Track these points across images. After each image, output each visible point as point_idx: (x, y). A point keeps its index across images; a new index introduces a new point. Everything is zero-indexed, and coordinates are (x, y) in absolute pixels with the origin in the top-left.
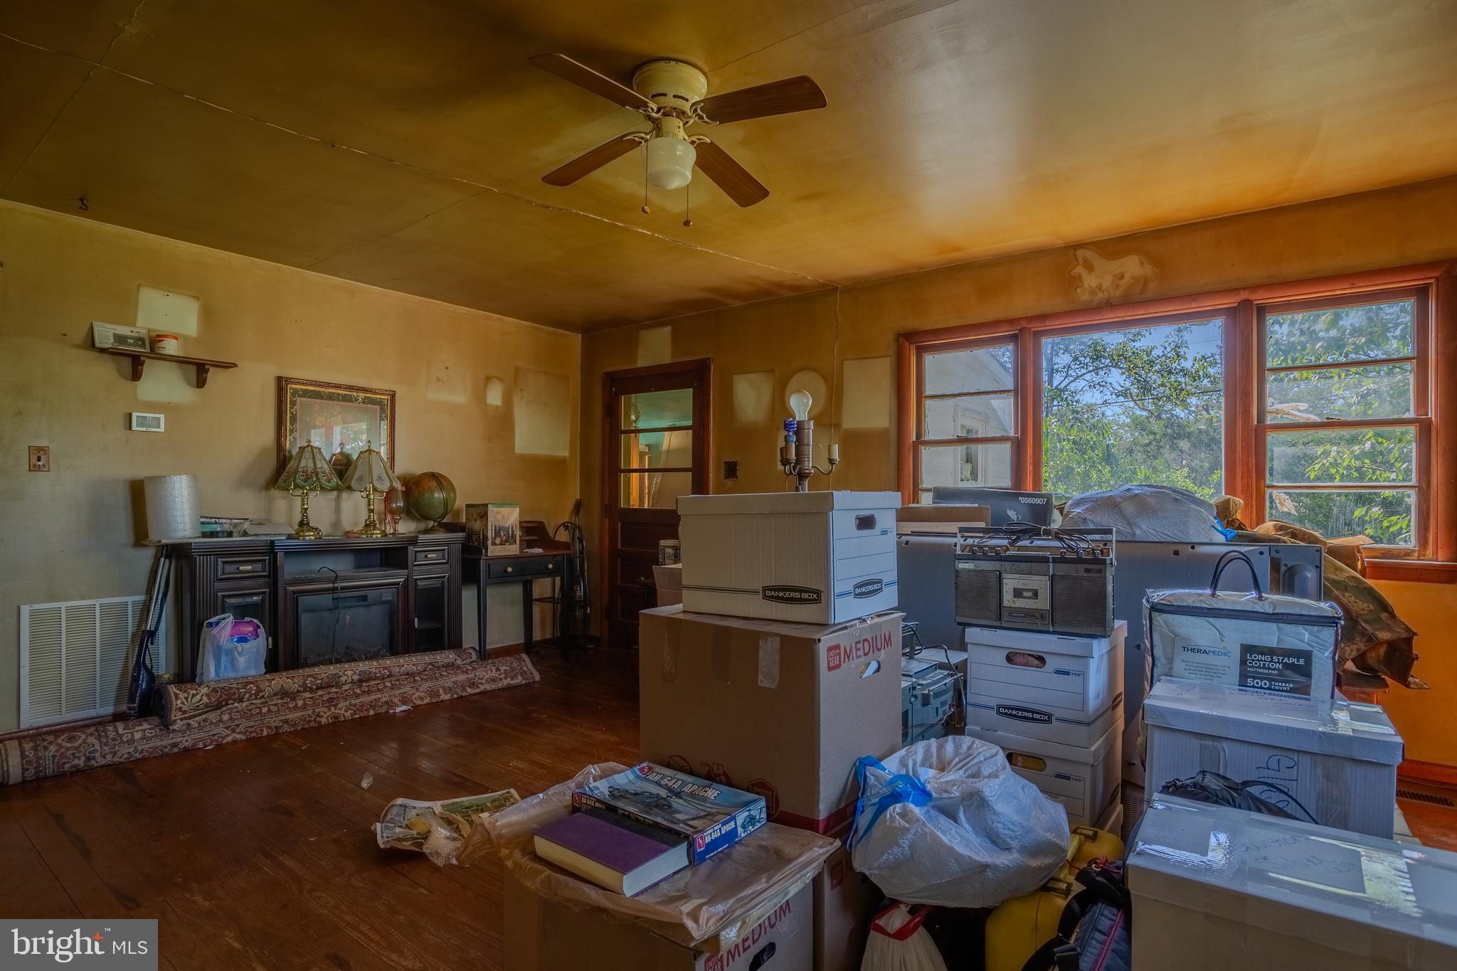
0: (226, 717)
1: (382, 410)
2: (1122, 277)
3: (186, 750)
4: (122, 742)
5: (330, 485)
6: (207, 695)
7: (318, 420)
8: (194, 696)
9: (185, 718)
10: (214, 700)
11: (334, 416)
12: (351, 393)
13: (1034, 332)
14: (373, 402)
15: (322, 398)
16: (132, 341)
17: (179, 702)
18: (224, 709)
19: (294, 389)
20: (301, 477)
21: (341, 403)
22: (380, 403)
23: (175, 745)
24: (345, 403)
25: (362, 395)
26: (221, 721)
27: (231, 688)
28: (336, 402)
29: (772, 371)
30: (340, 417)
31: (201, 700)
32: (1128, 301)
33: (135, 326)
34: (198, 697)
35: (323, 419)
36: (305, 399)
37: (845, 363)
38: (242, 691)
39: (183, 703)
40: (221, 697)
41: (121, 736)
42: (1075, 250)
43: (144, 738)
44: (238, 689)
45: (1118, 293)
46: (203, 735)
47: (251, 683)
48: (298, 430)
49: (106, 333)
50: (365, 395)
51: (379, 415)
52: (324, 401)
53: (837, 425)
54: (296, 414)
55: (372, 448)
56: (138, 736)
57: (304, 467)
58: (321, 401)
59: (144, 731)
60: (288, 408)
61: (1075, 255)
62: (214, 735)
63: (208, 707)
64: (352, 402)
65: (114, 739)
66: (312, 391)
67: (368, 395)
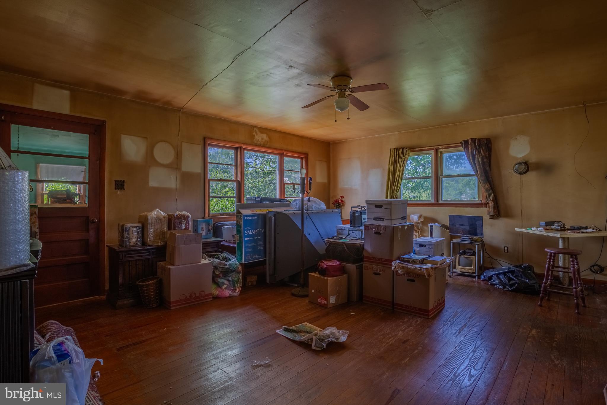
2: (263, 139)
13: (243, 148)
29: (146, 138)
32: (264, 146)
37: (183, 143)
42: (254, 127)
45: (262, 143)
53: (180, 169)
61: (254, 129)
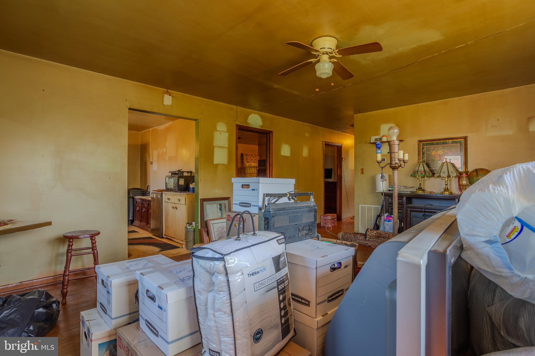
0: (379, 241)
1: (461, 145)
3: (369, 246)
4: (357, 239)
5: (430, 175)
6: (375, 234)
7: (432, 153)
8: (372, 233)
9: (370, 238)
10: (376, 235)
11: (439, 150)
12: (445, 141)
14: (456, 142)
15: (434, 145)
16: (378, 139)
17: (368, 233)
18: (380, 239)
19: (423, 143)
20: (420, 173)
21: (442, 145)
22: (460, 142)
23: (367, 244)
24: (443, 145)
25: (450, 141)
26: (378, 242)
27: (381, 234)
28: (439, 145)
30: (442, 150)
31: (373, 234)
33: (380, 135)
34: (373, 233)
35: (435, 152)
36: (427, 146)
38: (384, 235)
39: (369, 234)
40: (378, 235)
41: (358, 237)
43: (361, 239)
44: (383, 234)
46: (373, 244)
47: (387, 234)
48: (425, 157)
49: (373, 139)
50: (452, 140)
51: (459, 147)
52: (435, 146)
54: (424, 152)
55: (447, 161)
56: (360, 239)
57: (420, 170)
58: (434, 146)
59: (362, 238)
60: (421, 150)
62: (375, 245)
63: (376, 237)
64: (447, 144)
65: (356, 238)
66: (430, 143)
67: (453, 140)
